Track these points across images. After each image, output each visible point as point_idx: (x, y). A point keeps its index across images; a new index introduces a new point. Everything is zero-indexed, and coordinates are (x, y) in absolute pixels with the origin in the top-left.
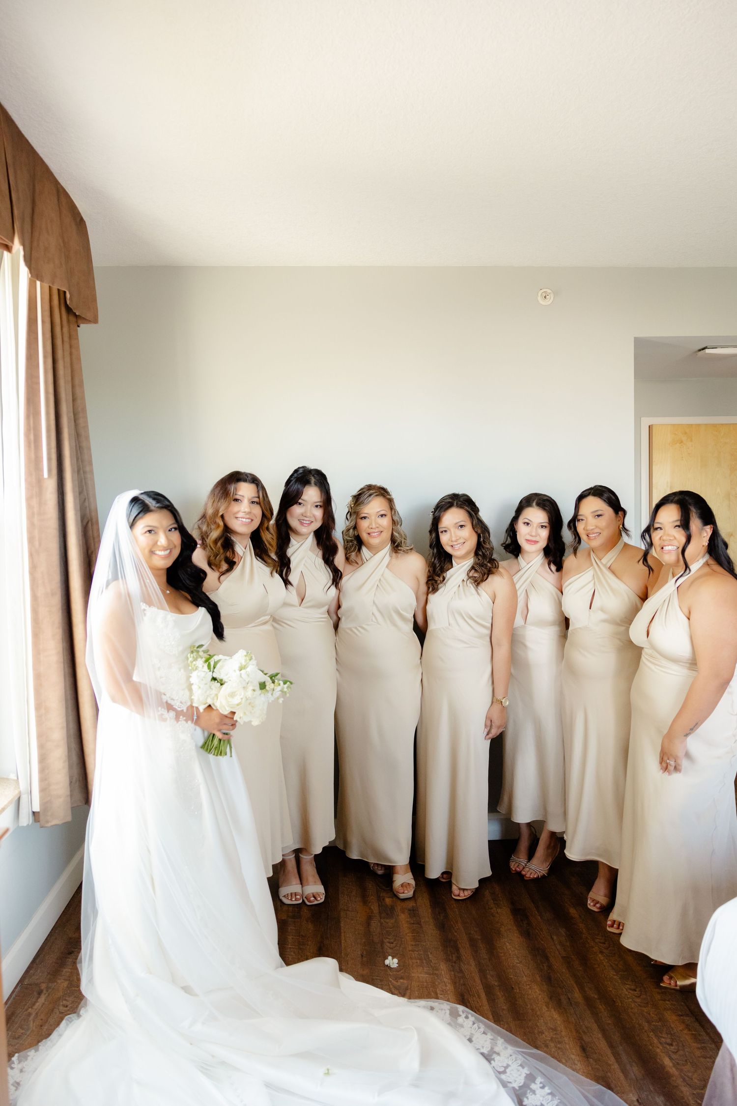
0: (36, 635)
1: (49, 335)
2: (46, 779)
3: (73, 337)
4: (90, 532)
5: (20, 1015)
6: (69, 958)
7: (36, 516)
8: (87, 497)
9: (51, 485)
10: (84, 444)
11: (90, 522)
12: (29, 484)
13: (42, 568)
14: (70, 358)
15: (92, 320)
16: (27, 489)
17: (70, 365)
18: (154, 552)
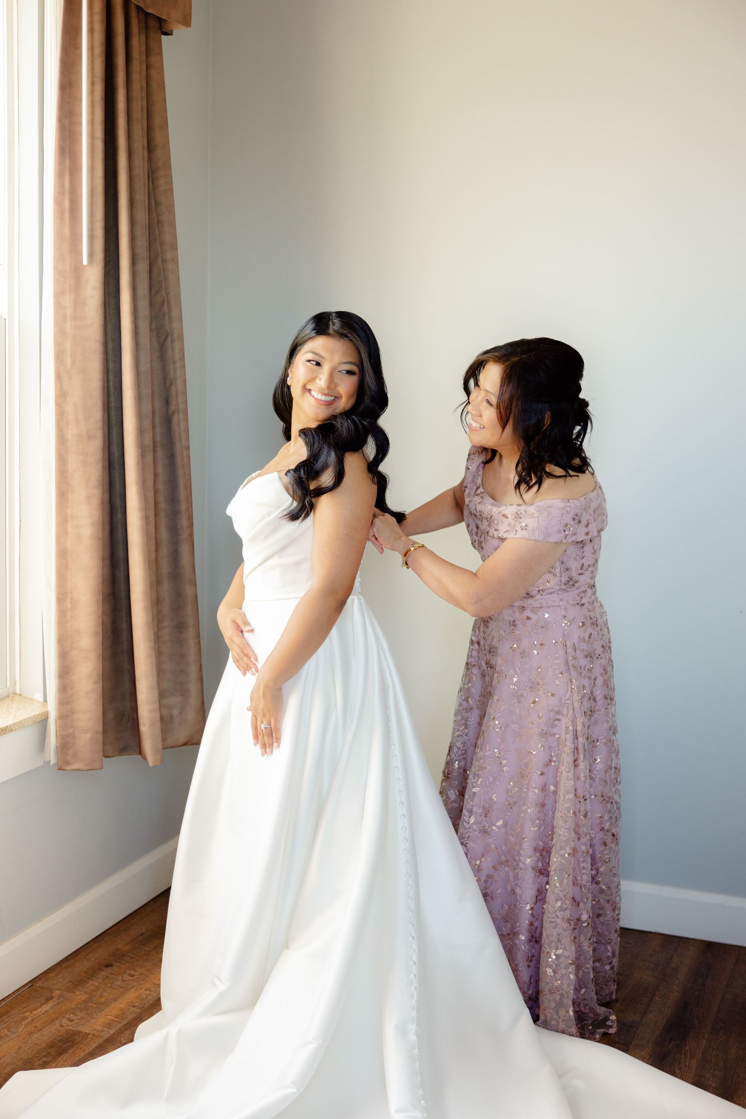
0: (62, 494)
1: (99, 50)
2: (68, 703)
3: (152, 53)
4: (170, 352)
5: (13, 1016)
6: (103, 971)
7: (69, 321)
8: (166, 298)
9: (94, 275)
10: (165, 218)
11: (169, 338)
12: (59, 273)
13: (75, 397)
14: (144, 85)
15: (179, 22)
16: (56, 281)
17: (145, 96)
18: (310, 390)
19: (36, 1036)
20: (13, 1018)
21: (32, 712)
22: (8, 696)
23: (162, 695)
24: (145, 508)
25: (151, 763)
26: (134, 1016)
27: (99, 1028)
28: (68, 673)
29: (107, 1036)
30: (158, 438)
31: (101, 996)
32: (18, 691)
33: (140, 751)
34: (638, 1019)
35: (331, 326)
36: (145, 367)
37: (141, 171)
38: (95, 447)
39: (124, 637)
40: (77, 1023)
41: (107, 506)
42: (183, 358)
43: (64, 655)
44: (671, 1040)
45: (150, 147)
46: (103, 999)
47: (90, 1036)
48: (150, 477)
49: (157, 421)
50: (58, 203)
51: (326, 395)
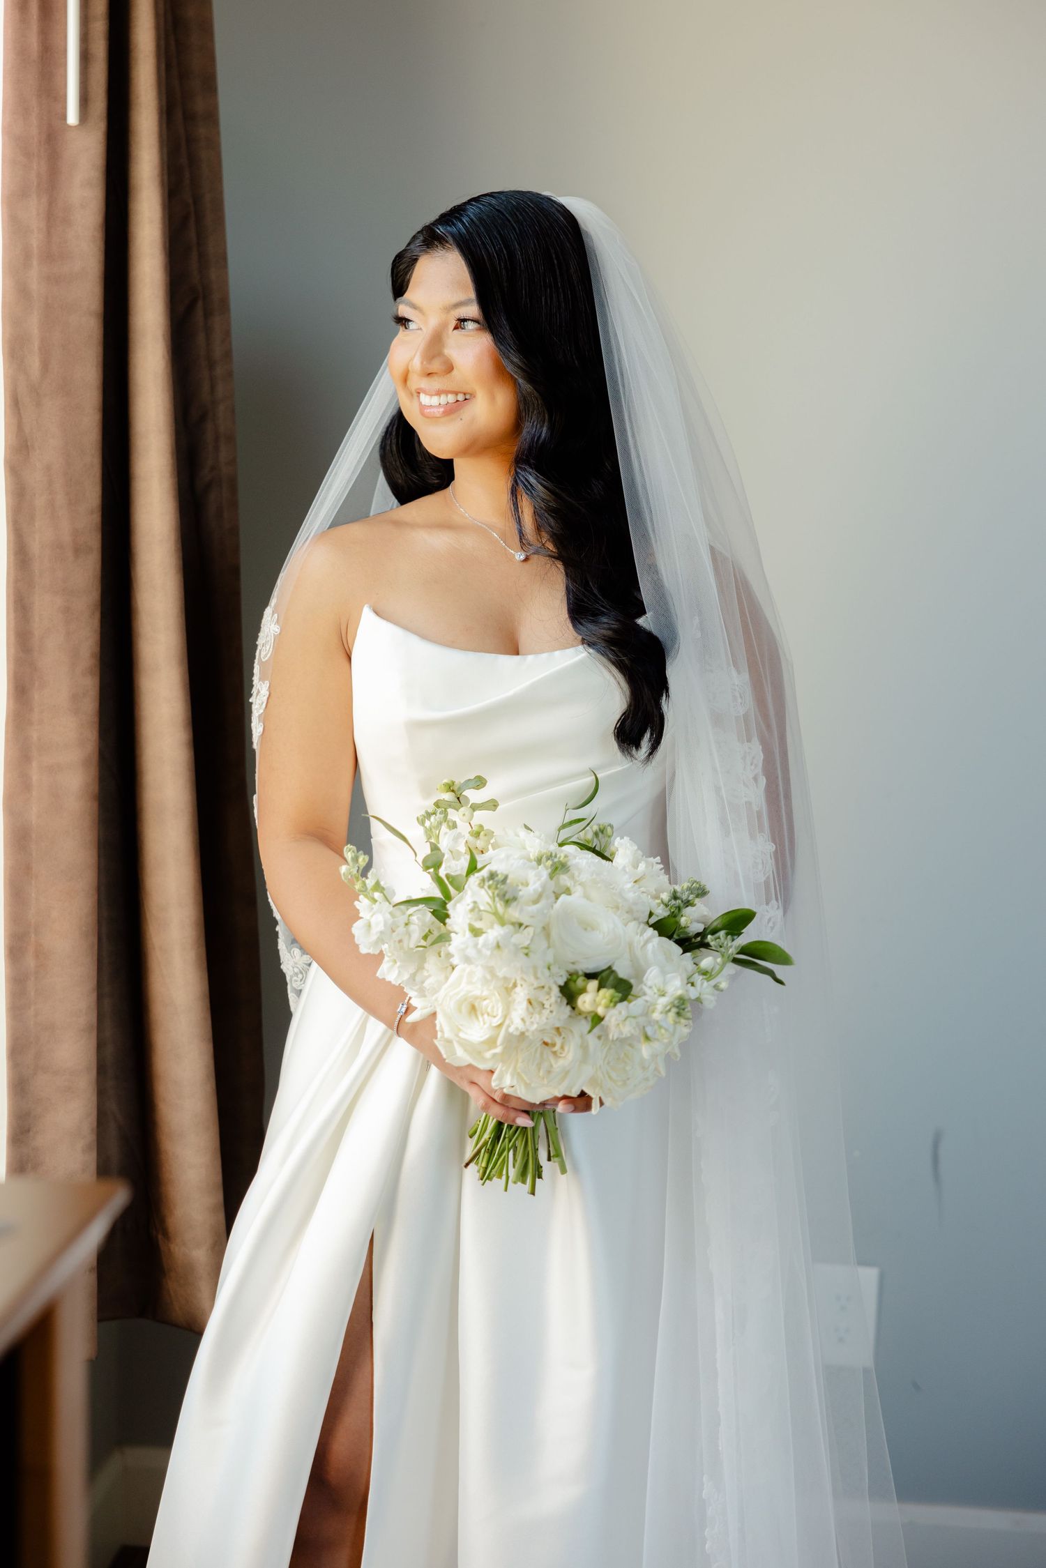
0: (21, 690)
4: (201, 338)
7: (35, 263)
11: (200, 304)
13: (49, 452)
28: (28, 1131)
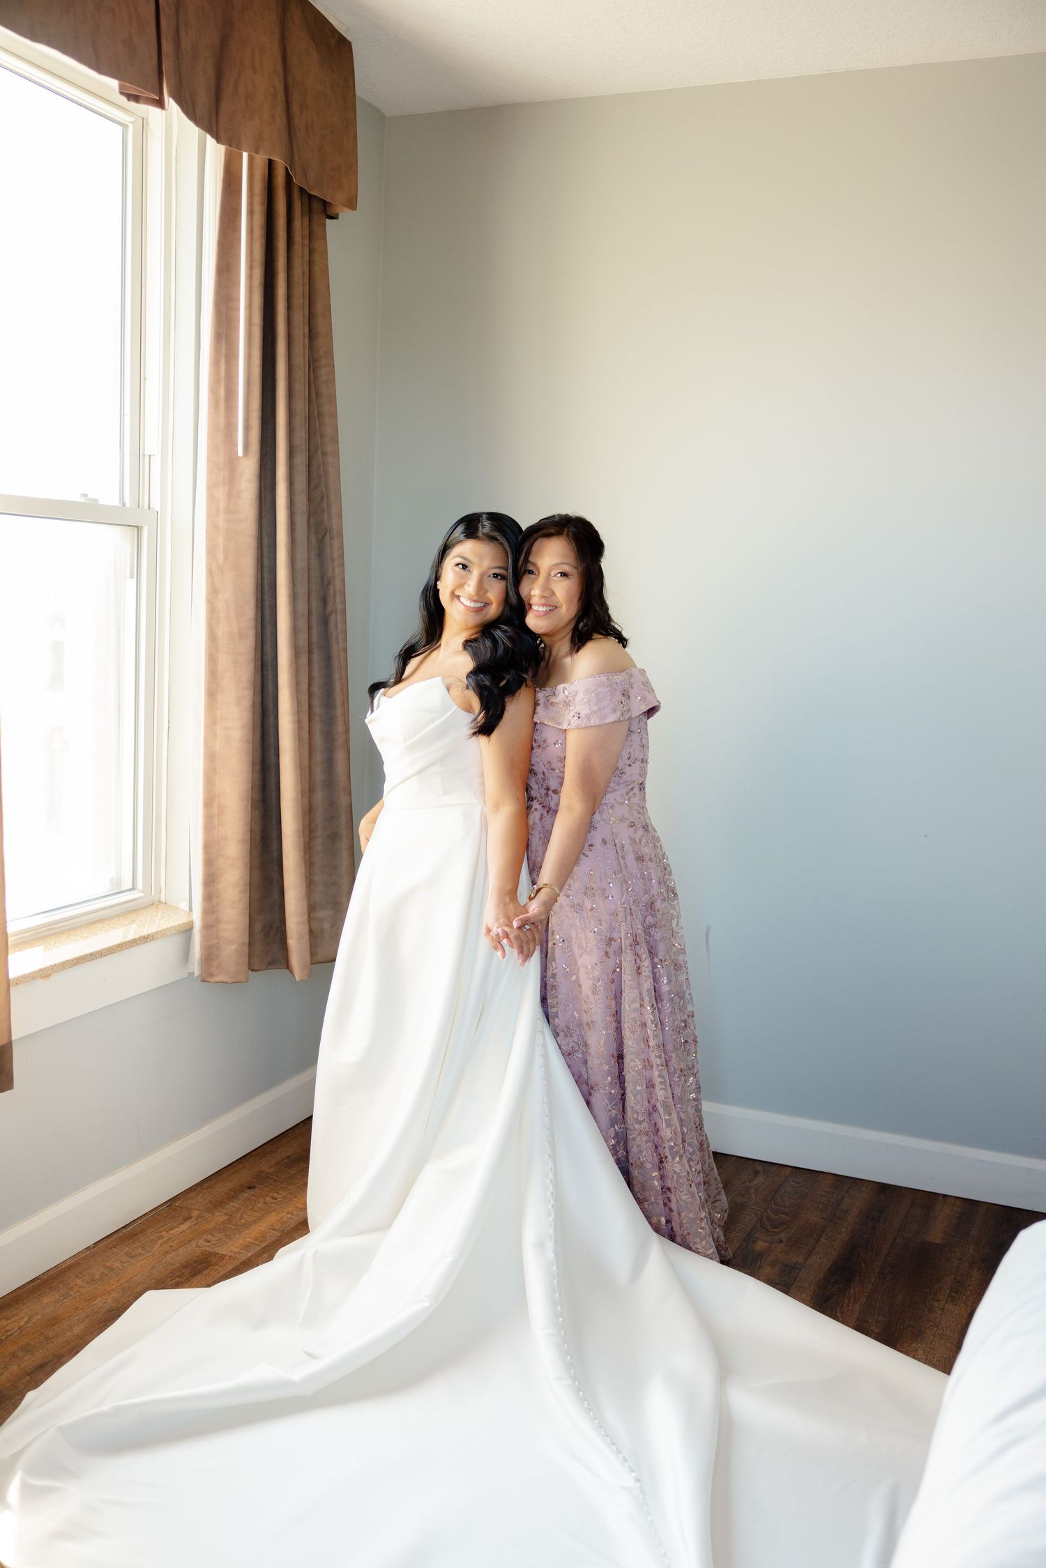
0: (212, 694)
1: (259, 232)
2: (213, 912)
3: (315, 238)
4: (328, 550)
6: (245, 1192)
7: (221, 514)
8: (325, 494)
9: (249, 467)
10: (326, 409)
11: (328, 534)
12: (213, 466)
13: (227, 594)
14: (307, 270)
15: (344, 205)
16: (210, 472)
17: (307, 281)
18: (458, 597)
19: (171, 1256)
20: (148, 1237)
21: (178, 920)
22: (153, 904)
23: (311, 909)
24: (298, 712)
25: (297, 978)
26: (274, 1239)
27: (236, 1250)
28: (214, 881)
29: (244, 1258)
30: (315, 639)
31: (241, 1218)
32: (163, 900)
33: (288, 966)
34: (801, 1261)
35: (480, 529)
36: (301, 564)
37: (301, 360)
38: (247, 645)
39: (274, 846)
40: (214, 1244)
41: (259, 709)
42: (342, 556)
43: (209, 862)
44: (835, 1283)
45: (312, 335)
46: (243, 1221)
47: (227, 1258)
48: (304, 680)
49: (314, 622)
50: (213, 391)
51: (475, 601)
